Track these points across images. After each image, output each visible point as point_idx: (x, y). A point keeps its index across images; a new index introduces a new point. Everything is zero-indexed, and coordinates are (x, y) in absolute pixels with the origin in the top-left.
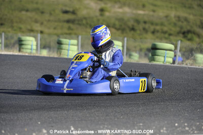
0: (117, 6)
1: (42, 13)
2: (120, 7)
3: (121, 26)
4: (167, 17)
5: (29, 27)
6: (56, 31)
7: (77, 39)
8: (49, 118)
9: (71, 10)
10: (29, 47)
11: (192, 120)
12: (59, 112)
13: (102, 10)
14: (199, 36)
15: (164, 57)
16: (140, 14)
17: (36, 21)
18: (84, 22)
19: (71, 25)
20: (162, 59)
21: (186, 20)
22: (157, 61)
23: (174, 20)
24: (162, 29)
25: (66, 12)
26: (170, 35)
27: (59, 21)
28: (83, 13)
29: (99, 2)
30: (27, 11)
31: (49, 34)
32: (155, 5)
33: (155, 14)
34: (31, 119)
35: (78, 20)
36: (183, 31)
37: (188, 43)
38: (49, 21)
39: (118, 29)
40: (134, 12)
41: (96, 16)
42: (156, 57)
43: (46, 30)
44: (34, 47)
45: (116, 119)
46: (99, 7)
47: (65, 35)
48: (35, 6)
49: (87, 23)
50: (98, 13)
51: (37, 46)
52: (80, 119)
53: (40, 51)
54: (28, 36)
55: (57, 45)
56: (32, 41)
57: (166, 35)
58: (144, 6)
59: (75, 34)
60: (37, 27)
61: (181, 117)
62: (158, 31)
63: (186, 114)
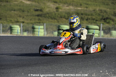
0: (66, 5)
1: (23, 11)
2: (68, 6)
4: (94, 10)
5: (16, 20)
6: (31, 21)
7: (43, 25)
8: (28, 71)
9: (40, 9)
10: (16, 31)
11: (110, 68)
13: (57, 8)
14: (113, 20)
16: (79, 10)
17: (20, 16)
18: (47, 15)
19: (40, 18)
21: (105, 11)
23: (98, 12)
24: (92, 18)
25: (37, 10)
26: (96, 20)
27: (33, 15)
28: (46, 10)
29: (55, 4)
30: (14, 10)
31: (28, 23)
32: (87, 4)
33: (88, 9)
34: (18, 72)
35: (44, 15)
36: (104, 18)
37: (107, 25)
38: (27, 16)
39: (67, 19)
40: (76, 8)
41: (54, 12)
43: (26, 21)
44: (19, 31)
45: (67, 70)
46: (55, 7)
47: (37, 24)
48: (19, 7)
49: (49, 16)
50: (55, 10)
51: (21, 30)
52: (46, 71)
53: (23, 33)
54: (15, 25)
55: (32, 29)
56: (18, 28)
57: (95, 21)
58: (81, 5)
59: (43, 22)
60: (21, 19)
61: (103, 67)
62: (89, 19)
63: (107, 65)
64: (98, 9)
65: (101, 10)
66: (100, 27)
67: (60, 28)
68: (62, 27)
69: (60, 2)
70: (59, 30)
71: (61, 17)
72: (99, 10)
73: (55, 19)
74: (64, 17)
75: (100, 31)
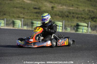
0: (60, 5)
1: (24, 9)
2: (61, 6)
3: (62, 15)
4: (84, 10)
5: (18, 16)
6: (30, 18)
8: (27, 58)
9: (38, 7)
10: (18, 25)
11: (96, 59)
12: (32, 56)
13: (53, 7)
15: (83, 29)
16: (71, 9)
17: (21, 13)
19: (38, 15)
20: (81, 30)
21: (93, 12)
22: (79, 32)
23: (87, 12)
24: (81, 16)
25: (35, 8)
26: (85, 19)
27: (32, 12)
28: (43, 9)
29: (51, 4)
30: (17, 8)
31: (27, 19)
32: (78, 5)
33: (78, 9)
34: (19, 59)
35: (41, 12)
36: (91, 17)
37: (94, 23)
38: (27, 12)
39: (60, 17)
40: (68, 8)
41: (50, 10)
42: (78, 29)
43: (26, 17)
44: (20, 25)
45: (59, 59)
46: (51, 6)
47: (35, 20)
48: (20, 5)
50: (51, 9)
51: (21, 24)
52: (42, 59)
53: (23, 27)
54: (17, 20)
55: (31, 24)
56: (19, 22)
57: (83, 19)
58: (73, 5)
59: (40, 19)
60: (22, 16)
61: (90, 58)
62: (79, 17)
63: (93, 57)
65: (89, 11)
66: (88, 25)
68: (56, 24)
69: (55, 2)
71: (56, 15)
72: (88, 10)
74: (58, 15)
75: (88, 28)
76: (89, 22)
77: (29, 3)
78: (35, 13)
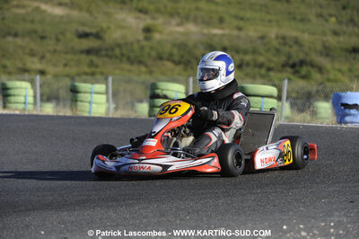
0: (174, 21)
1: (43, 38)
2: (180, 24)
3: (182, 56)
4: (262, 38)
5: (20, 65)
6: (67, 70)
7: (105, 81)
8: (59, 223)
9: (94, 31)
10: (21, 99)
11: (313, 218)
12: (76, 213)
13: (148, 30)
14: (320, 69)
15: (261, 109)
16: (215, 35)
17: (32, 54)
18: (117, 51)
19: (94, 58)
21: (297, 42)
23: (275, 43)
24: (254, 61)
25: (85, 35)
26: (269, 69)
27: (73, 51)
28: (115, 35)
29: (142, 16)
30: (16, 35)
31: (56, 76)
32: (242, 19)
33: (242, 34)
34: (27, 227)
35: (107, 50)
36: (291, 62)
37: (301, 84)
38: (55, 51)
39: (177, 63)
40: (205, 31)
41: (138, 41)
43: (50, 69)
44: (30, 100)
45: (178, 222)
46: (142, 25)
47: (84, 77)
49: (123, 55)
50: (141, 36)
51: (35, 97)
53: (41, 107)
54: (18, 80)
55: (71, 94)
56: (25, 88)
57: (263, 71)
58: (221, 20)
59: (102, 73)
60: (34, 63)
61: (291, 213)
62: (248, 64)
63: (302, 209)
64: (273, 32)
65: (284, 38)
66: (280, 91)
67: (158, 91)
68: (162, 90)
69: (158, 11)
70: (154, 96)
71: (160, 58)
72: (277, 37)
73: (140, 62)
74: (170, 58)
75: (280, 104)
76: (284, 79)
77: (62, 17)
78: (82, 52)
